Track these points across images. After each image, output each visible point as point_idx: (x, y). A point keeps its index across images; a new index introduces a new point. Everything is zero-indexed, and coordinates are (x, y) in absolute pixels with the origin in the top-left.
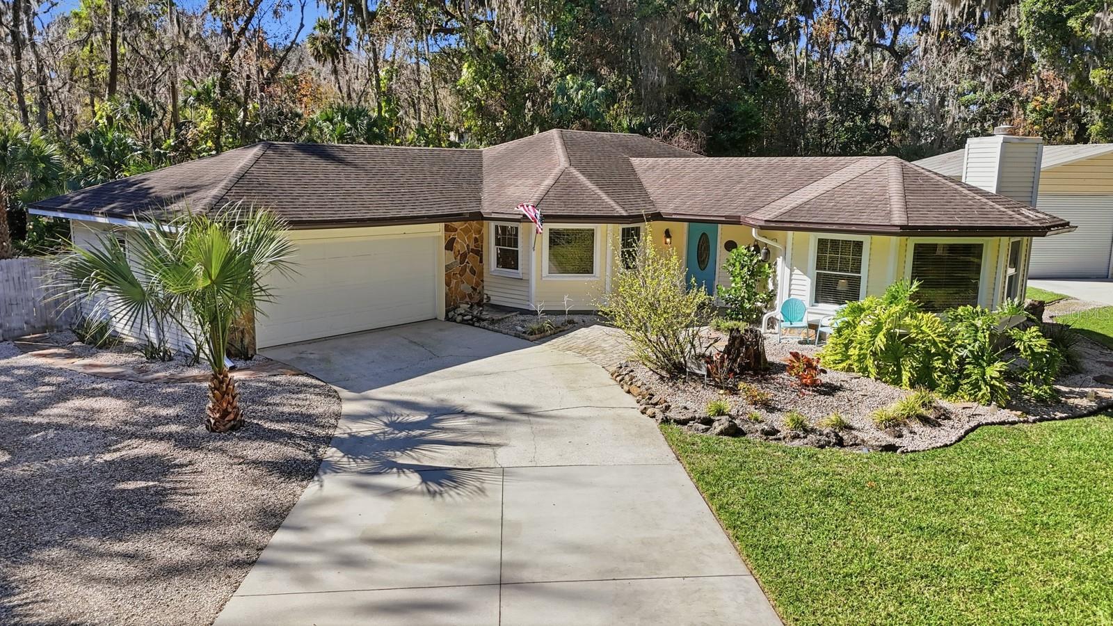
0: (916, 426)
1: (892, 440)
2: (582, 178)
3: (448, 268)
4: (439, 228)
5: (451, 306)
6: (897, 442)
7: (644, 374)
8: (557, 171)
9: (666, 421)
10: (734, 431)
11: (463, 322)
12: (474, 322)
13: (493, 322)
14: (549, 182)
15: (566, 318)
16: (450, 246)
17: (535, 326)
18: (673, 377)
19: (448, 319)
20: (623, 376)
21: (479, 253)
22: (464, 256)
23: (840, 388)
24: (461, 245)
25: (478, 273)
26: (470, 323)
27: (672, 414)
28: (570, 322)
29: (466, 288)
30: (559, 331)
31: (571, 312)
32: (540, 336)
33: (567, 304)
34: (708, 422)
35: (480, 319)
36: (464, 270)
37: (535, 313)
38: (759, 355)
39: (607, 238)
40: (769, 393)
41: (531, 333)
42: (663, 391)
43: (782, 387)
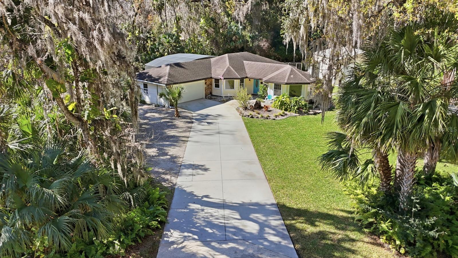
0: (280, 116)
1: (275, 118)
2: (232, 69)
3: (205, 88)
4: (204, 81)
5: (206, 96)
6: (276, 118)
7: (241, 109)
8: (227, 67)
9: (243, 116)
10: (252, 117)
11: (209, 99)
12: (211, 99)
13: (214, 99)
14: (225, 70)
15: (229, 98)
16: (206, 84)
17: (223, 100)
18: (246, 109)
19: (205, 98)
20: (238, 109)
21: (211, 84)
22: (208, 85)
23: (271, 111)
24: (208, 83)
25: (211, 88)
26: (210, 99)
27: (244, 115)
28: (230, 99)
29: (209, 92)
30: (227, 101)
31: (230, 97)
32: (224, 102)
33: (229, 95)
34: (249, 116)
35: (212, 98)
36: (208, 88)
37: (222, 97)
38: (260, 105)
39: (237, 82)
40: (260, 112)
41: (222, 101)
42: (243, 112)
43: (263, 111)
